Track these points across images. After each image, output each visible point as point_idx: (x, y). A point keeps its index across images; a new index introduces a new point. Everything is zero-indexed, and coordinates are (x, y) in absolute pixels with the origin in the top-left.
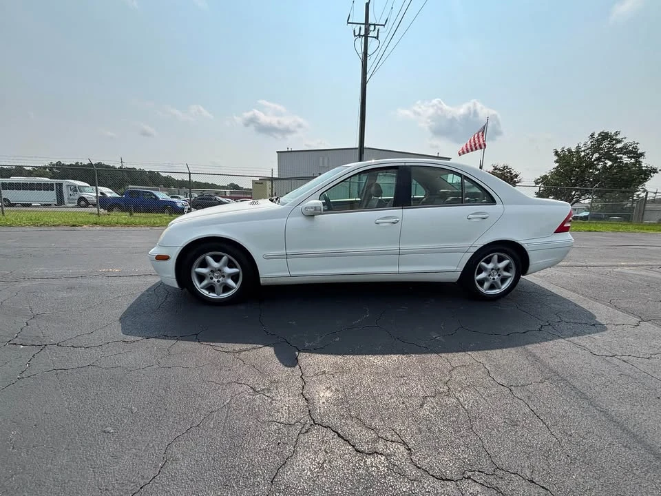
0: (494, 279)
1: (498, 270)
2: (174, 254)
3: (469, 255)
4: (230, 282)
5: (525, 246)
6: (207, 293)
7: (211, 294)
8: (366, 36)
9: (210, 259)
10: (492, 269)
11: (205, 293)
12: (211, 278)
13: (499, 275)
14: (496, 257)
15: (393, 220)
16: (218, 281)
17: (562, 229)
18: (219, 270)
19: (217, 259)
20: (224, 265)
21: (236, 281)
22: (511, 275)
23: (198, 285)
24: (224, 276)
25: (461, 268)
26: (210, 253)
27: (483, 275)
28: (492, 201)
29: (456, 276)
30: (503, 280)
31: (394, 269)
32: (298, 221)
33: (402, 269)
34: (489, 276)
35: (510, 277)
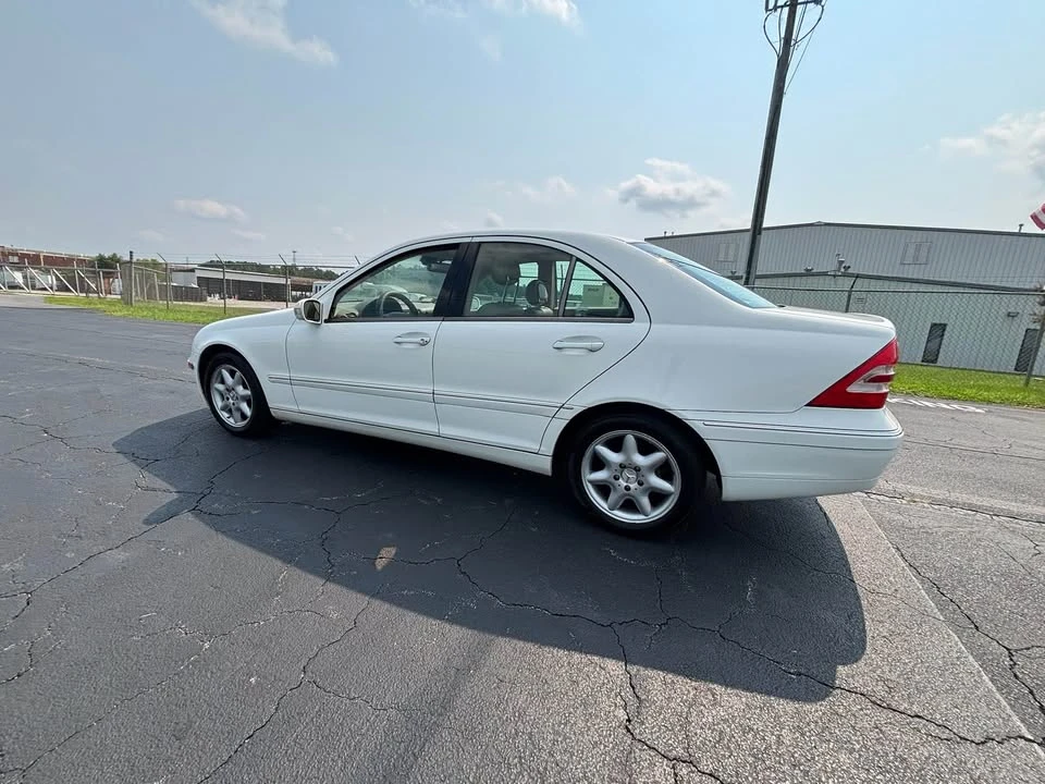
0: (627, 488)
2: (196, 363)
3: (559, 426)
6: (227, 416)
7: (230, 419)
9: (226, 374)
10: (622, 466)
11: (224, 415)
12: (228, 399)
13: (640, 484)
14: (631, 440)
16: (234, 404)
17: (836, 397)
19: (232, 374)
20: (238, 384)
21: (249, 407)
22: (671, 488)
23: (218, 403)
24: (238, 398)
25: (549, 447)
26: (226, 366)
27: (603, 475)
29: (543, 464)
31: (433, 428)
34: (616, 478)
35: (672, 493)
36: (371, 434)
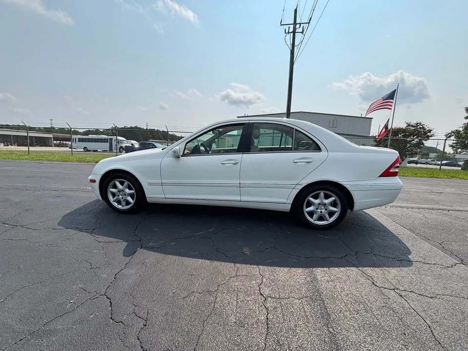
0: (321, 212)
1: (325, 204)
2: (98, 179)
3: (296, 192)
4: (129, 199)
5: (348, 187)
6: (117, 204)
7: (119, 206)
8: (294, 32)
9: (118, 184)
10: (319, 204)
11: (115, 204)
12: (119, 196)
13: (326, 210)
14: (322, 194)
15: (234, 162)
16: (122, 198)
17: (387, 174)
18: (123, 191)
19: (122, 183)
20: (126, 188)
22: (337, 210)
23: (111, 198)
24: (125, 195)
25: (291, 201)
26: (118, 180)
27: (311, 208)
28: (318, 149)
29: (288, 208)
30: (331, 214)
31: (238, 198)
32: (169, 160)
33: (243, 199)
34: (317, 209)
35: (337, 212)
36: (205, 204)
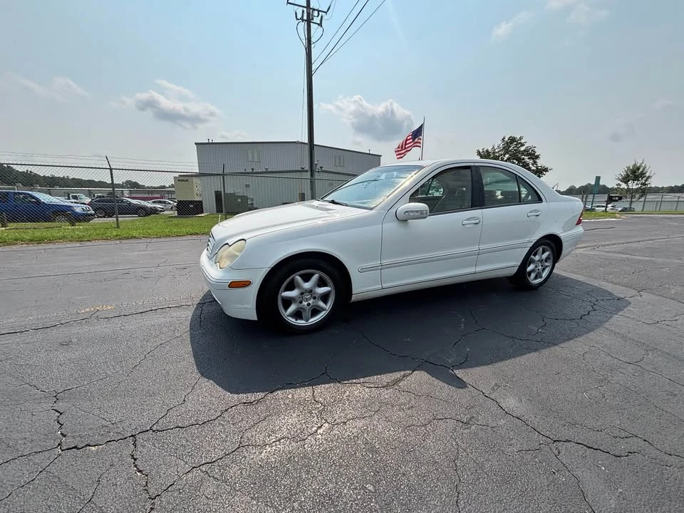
0: (538, 269)
1: (542, 260)
2: (257, 280)
3: (526, 250)
4: (321, 304)
6: (294, 320)
8: (309, 21)
10: (538, 261)
11: (292, 320)
12: (301, 302)
13: (542, 266)
15: (476, 221)
16: (309, 305)
18: (311, 291)
19: (306, 278)
20: (315, 285)
21: (325, 301)
22: (549, 265)
23: (283, 311)
24: (315, 298)
25: (519, 264)
26: (299, 273)
28: (539, 200)
29: (515, 270)
30: (544, 270)
31: (472, 270)
32: (392, 227)
33: (479, 269)
34: (536, 267)
